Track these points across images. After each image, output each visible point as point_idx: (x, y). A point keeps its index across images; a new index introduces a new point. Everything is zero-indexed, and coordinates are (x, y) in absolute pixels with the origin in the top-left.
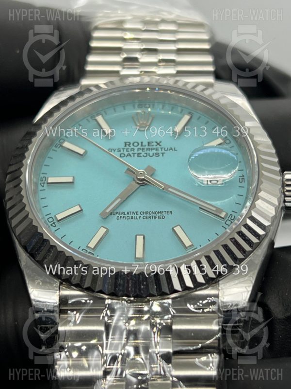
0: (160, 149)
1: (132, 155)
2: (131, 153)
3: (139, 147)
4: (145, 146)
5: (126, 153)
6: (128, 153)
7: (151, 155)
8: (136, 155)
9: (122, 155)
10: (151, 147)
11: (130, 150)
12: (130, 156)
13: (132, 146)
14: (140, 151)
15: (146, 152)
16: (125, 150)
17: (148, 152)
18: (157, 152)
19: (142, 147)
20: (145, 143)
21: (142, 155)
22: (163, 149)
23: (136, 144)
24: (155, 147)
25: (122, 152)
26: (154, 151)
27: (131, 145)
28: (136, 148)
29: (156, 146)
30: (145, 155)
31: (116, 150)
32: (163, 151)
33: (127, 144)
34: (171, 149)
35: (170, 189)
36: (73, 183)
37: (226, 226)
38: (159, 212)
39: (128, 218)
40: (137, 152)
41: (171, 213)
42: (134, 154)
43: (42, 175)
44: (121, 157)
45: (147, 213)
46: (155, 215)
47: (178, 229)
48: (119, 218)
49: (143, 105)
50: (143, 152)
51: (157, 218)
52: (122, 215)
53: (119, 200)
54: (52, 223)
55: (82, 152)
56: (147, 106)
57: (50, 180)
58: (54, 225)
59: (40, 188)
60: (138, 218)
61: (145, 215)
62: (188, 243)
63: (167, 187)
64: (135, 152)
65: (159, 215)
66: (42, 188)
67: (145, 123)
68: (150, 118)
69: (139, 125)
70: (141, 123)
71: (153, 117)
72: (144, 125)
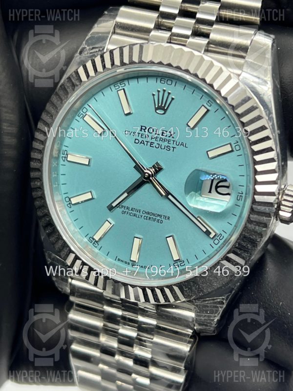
0: (172, 142)
1: (146, 143)
2: (145, 140)
3: (154, 134)
4: (159, 135)
5: (141, 140)
6: (142, 139)
7: (163, 147)
8: (149, 144)
9: (137, 141)
10: (164, 137)
11: (144, 137)
12: (144, 143)
13: (147, 133)
14: (153, 140)
15: (159, 142)
16: (140, 135)
17: (160, 143)
18: (169, 145)
19: (156, 136)
21: (154, 145)
22: (175, 142)
23: (151, 130)
24: (167, 138)
25: (136, 137)
26: (166, 144)
27: (147, 130)
28: (150, 135)
29: (169, 137)
30: (157, 146)
31: (132, 134)
32: (175, 145)
33: (143, 128)
34: (182, 144)
35: (170, 197)
36: (88, 165)
37: (213, 245)
38: (159, 215)
39: (132, 214)
40: (151, 141)
41: (169, 218)
42: (147, 142)
43: (64, 148)
44: (135, 143)
45: (148, 213)
46: (154, 217)
47: (170, 240)
48: (124, 212)
49: (166, 81)
50: (156, 142)
51: (156, 221)
52: (127, 211)
53: (126, 195)
54: (68, 203)
55: (100, 131)
56: (169, 82)
57: (70, 158)
58: (69, 205)
59: (61, 162)
60: (140, 217)
61: (146, 215)
62: (176, 257)
63: (168, 193)
64: (149, 139)
65: (158, 218)
66: (63, 163)
67: (163, 105)
68: (169, 100)
69: (156, 107)
70: (160, 105)
71: (173, 99)
72: (162, 108)
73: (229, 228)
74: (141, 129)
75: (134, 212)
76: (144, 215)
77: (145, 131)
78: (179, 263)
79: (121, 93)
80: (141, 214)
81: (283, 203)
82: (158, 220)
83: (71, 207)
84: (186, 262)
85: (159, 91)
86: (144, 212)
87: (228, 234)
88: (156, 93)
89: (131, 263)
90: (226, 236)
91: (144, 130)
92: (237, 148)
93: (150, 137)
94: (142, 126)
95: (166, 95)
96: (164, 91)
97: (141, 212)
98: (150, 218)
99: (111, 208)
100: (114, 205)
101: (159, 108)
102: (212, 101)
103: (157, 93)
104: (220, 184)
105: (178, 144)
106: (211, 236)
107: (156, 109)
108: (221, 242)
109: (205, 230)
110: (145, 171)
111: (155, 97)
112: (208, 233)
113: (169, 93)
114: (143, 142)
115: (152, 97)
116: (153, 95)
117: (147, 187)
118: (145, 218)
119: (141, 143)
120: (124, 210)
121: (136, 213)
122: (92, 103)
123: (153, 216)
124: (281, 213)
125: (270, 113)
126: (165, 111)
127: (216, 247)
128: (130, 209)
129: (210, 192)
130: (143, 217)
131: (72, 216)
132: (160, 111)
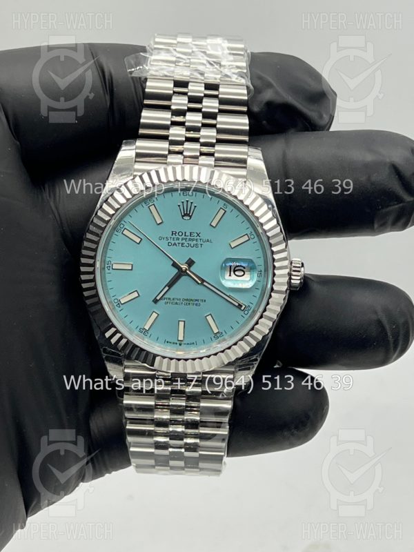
0: (199, 240)
1: (177, 244)
2: (177, 242)
3: (183, 236)
5: (173, 242)
7: (192, 245)
8: (180, 245)
9: (170, 244)
10: (192, 238)
11: (176, 239)
13: (177, 236)
15: (188, 242)
16: (172, 239)
17: (190, 242)
18: (197, 243)
19: (185, 237)
20: (188, 234)
21: (185, 245)
22: (202, 241)
23: (180, 234)
24: (195, 238)
25: (169, 241)
26: (195, 242)
27: (177, 234)
28: (180, 238)
29: (197, 236)
30: (188, 245)
31: (165, 239)
32: (202, 243)
33: (174, 233)
34: (208, 241)
35: (205, 283)
36: (132, 270)
37: (244, 315)
38: (196, 300)
39: (173, 303)
41: (205, 301)
42: (179, 243)
43: (108, 259)
44: (168, 246)
45: (187, 300)
47: (209, 318)
48: (166, 303)
49: (188, 193)
50: (186, 243)
52: (169, 301)
53: (167, 288)
55: (138, 240)
57: (115, 267)
58: (118, 305)
59: (107, 271)
60: (181, 304)
61: (186, 302)
62: (216, 331)
63: (203, 281)
64: (180, 241)
66: (109, 271)
68: (193, 207)
69: (183, 214)
71: (195, 207)
72: (187, 214)
73: (255, 301)
75: (175, 302)
76: (184, 302)
77: (175, 235)
78: (218, 335)
79: (152, 208)
80: (182, 302)
81: (294, 273)
82: (196, 304)
83: (120, 307)
84: (224, 333)
85: (183, 202)
86: (184, 300)
87: (255, 304)
88: (181, 204)
89: (178, 342)
90: (253, 307)
92: (252, 237)
93: (180, 240)
94: (172, 232)
95: (189, 204)
97: (181, 300)
98: (189, 304)
99: (156, 301)
100: (158, 298)
101: (185, 215)
102: (227, 204)
104: (237, 268)
105: (204, 241)
106: (242, 308)
107: (183, 216)
108: (250, 312)
109: (237, 304)
110: (182, 266)
112: (240, 306)
113: (192, 203)
114: (175, 244)
115: (178, 207)
116: (179, 206)
117: (184, 278)
118: (185, 304)
120: (167, 301)
121: (177, 302)
122: (127, 219)
123: (192, 302)
124: (292, 281)
125: (273, 207)
126: (191, 217)
127: (246, 317)
128: (172, 299)
129: (230, 275)
130: (183, 304)
131: (122, 314)
132: (186, 218)
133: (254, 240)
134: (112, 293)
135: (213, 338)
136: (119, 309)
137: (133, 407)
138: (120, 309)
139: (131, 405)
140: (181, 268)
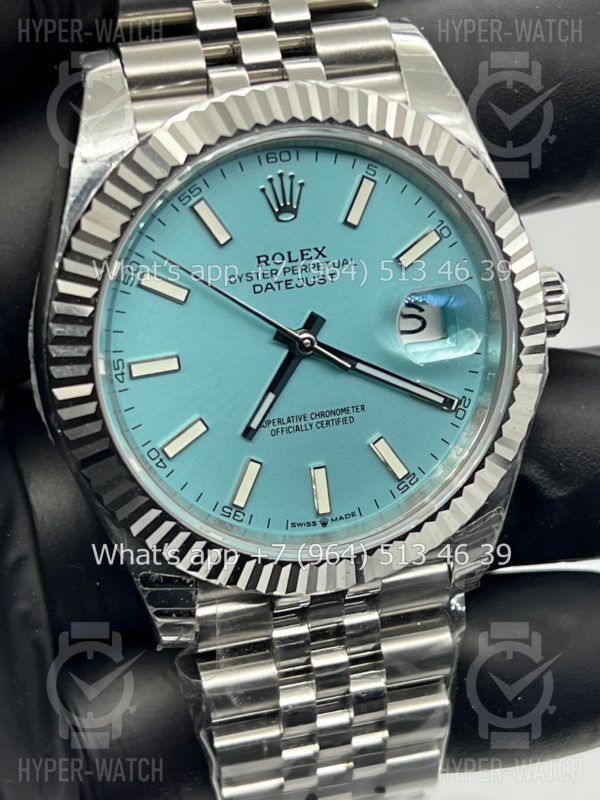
0: (325, 266)
1: (276, 286)
2: (272, 281)
3: (286, 263)
4: (297, 260)
5: (264, 283)
6: (267, 281)
7: (311, 281)
8: (283, 285)
9: (258, 289)
10: (307, 263)
11: (269, 275)
12: (272, 287)
13: (272, 265)
14: (289, 276)
17: (304, 275)
19: (291, 265)
20: (296, 255)
21: (293, 285)
22: (331, 265)
23: (278, 257)
25: (255, 282)
27: (270, 261)
29: (317, 257)
30: (301, 283)
31: (244, 278)
33: (263, 259)
34: (345, 263)
35: (359, 366)
36: (180, 369)
37: (457, 422)
38: (343, 410)
39: (291, 430)
40: (284, 279)
41: (363, 408)
42: (279, 283)
43: (115, 357)
44: (255, 292)
45: (322, 414)
46: (336, 417)
47: (380, 446)
48: (274, 433)
49: (278, 156)
50: (294, 277)
51: (341, 423)
52: (280, 426)
53: (271, 396)
54: (158, 460)
55: (181, 295)
56: (285, 156)
57: (137, 371)
58: (161, 464)
59: (118, 386)
60: (308, 427)
61: (320, 420)
62: (401, 473)
63: (354, 360)
64: (280, 276)
65: (344, 415)
66: (122, 386)
67: (288, 204)
69: (277, 210)
70: (282, 205)
71: (302, 185)
72: (284, 208)
73: (476, 383)
74: (259, 262)
75: (294, 425)
76: (315, 422)
77: (267, 265)
78: (407, 482)
79: (202, 209)
80: (310, 421)
82: (345, 420)
83: (165, 467)
84: (418, 474)
85: (271, 180)
86: (313, 416)
87: (476, 393)
88: (266, 186)
91: (265, 262)
92: (445, 232)
93: (281, 272)
94: (259, 257)
95: (287, 181)
96: (281, 175)
97: (308, 418)
98: (328, 423)
99: (248, 433)
100: (254, 425)
101: (283, 210)
102: (373, 164)
103: (269, 184)
105: (337, 265)
106: (453, 408)
107: (277, 215)
108: (469, 410)
109: (441, 400)
111: (267, 192)
113: (292, 177)
114: (270, 287)
115: (261, 195)
116: (263, 190)
118: (319, 425)
119: (267, 288)
120: (275, 428)
121: (299, 424)
122: (143, 247)
123: (334, 417)
126: (295, 212)
128: (285, 421)
130: (314, 426)
131: (175, 483)
132: (285, 217)
133: (450, 241)
134: (139, 437)
135: (396, 491)
136: (163, 473)
137: (228, 693)
138: (168, 471)
139: (221, 689)
140: (301, 341)
